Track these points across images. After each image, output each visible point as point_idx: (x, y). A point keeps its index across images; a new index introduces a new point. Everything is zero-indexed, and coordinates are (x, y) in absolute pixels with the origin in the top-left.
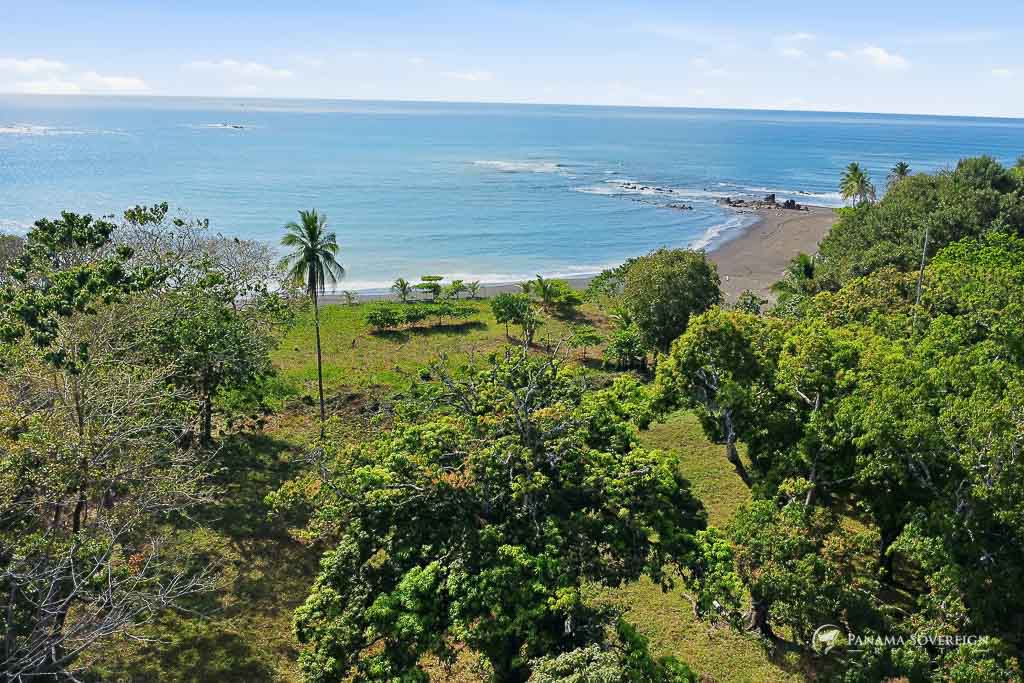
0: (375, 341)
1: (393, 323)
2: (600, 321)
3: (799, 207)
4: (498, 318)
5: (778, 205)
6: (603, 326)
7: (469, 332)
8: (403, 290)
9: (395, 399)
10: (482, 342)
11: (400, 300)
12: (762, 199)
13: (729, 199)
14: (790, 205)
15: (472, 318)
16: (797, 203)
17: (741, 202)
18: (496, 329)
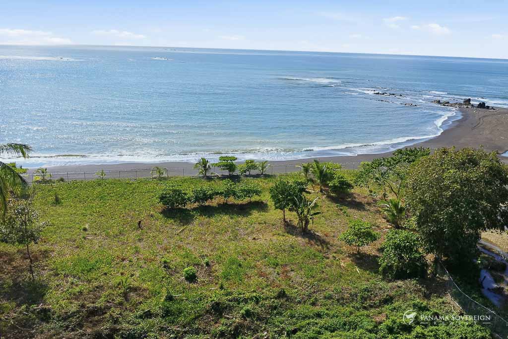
0: (160, 221)
1: (184, 201)
2: (369, 204)
3: (488, 107)
4: (275, 204)
5: (472, 105)
6: (372, 209)
7: (250, 214)
8: (205, 167)
9: (141, 317)
10: (260, 227)
11: (201, 175)
12: (462, 102)
13: (439, 101)
14: (482, 105)
15: (255, 198)
16: (486, 105)
17: (448, 103)
18: (274, 215)
